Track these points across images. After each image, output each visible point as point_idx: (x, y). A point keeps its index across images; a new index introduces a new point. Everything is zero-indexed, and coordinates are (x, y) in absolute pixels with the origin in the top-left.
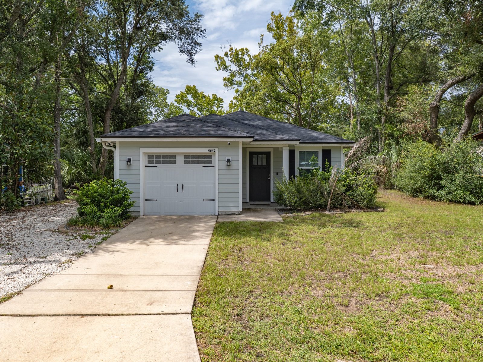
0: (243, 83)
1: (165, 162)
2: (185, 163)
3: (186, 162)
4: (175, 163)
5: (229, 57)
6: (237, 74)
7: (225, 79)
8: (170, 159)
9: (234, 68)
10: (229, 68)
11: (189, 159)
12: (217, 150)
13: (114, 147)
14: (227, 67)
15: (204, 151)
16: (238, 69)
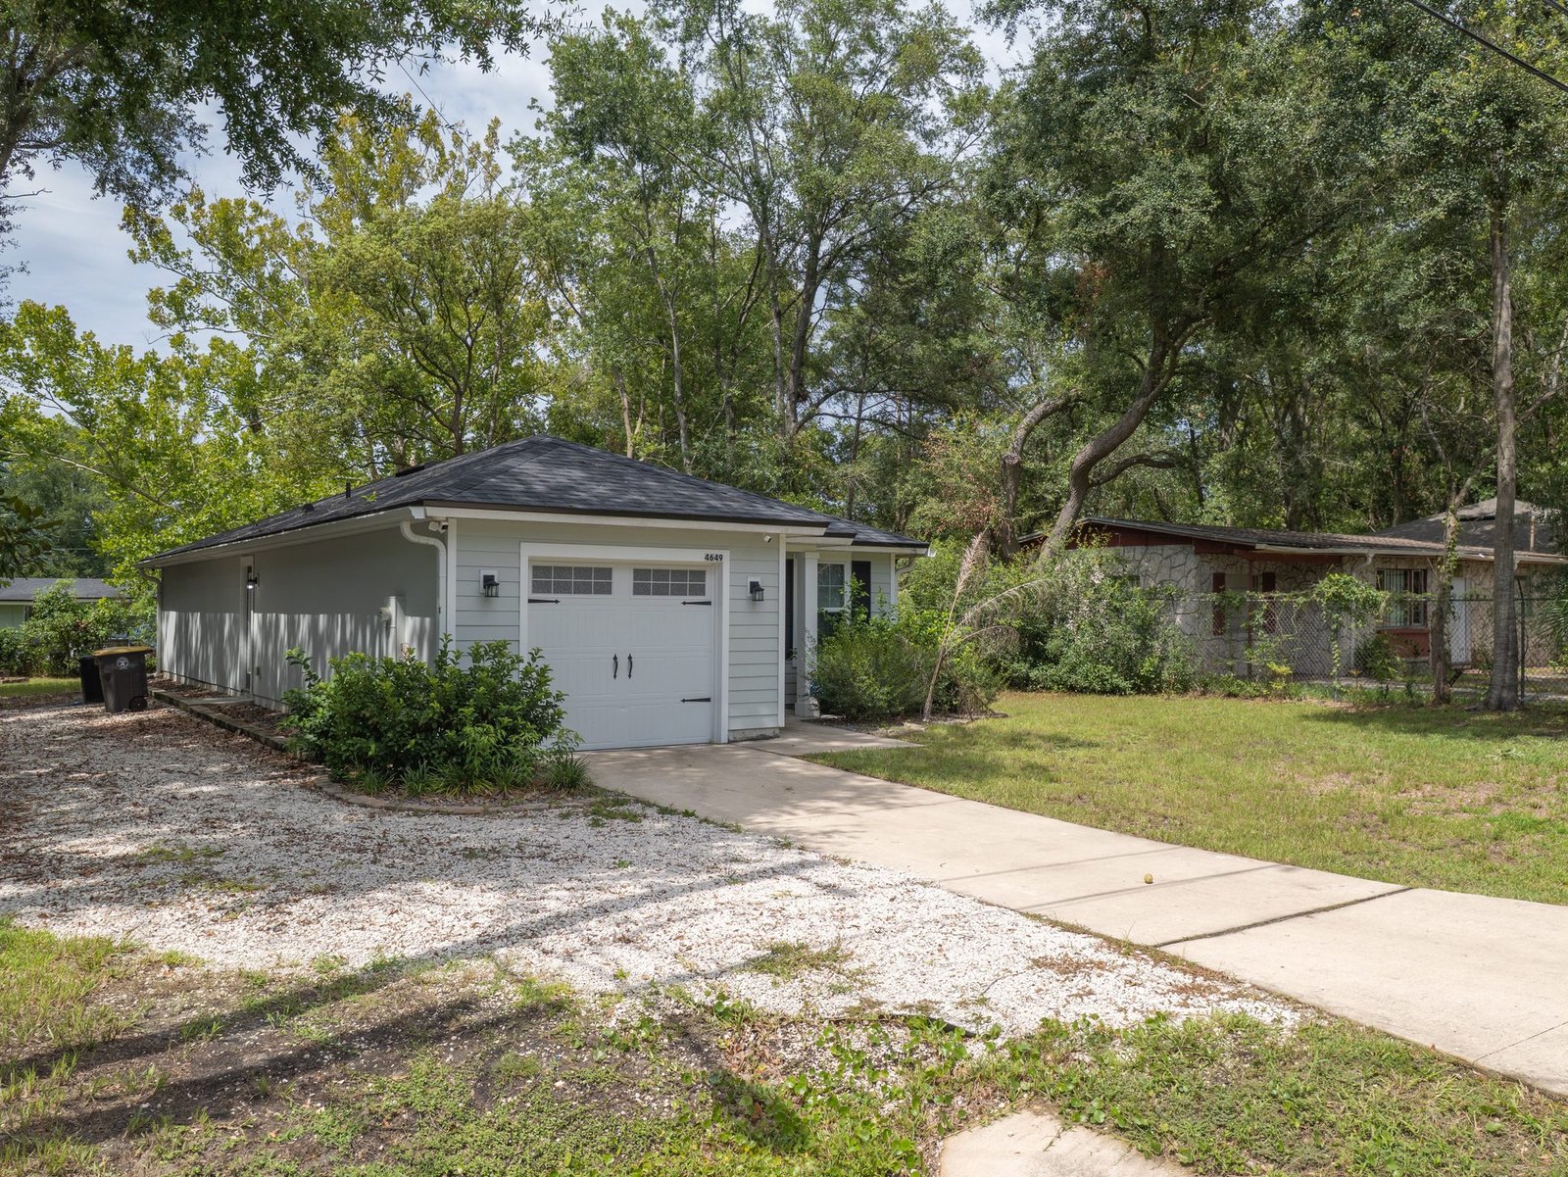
0: (229, 317)
1: (583, 589)
2: (636, 592)
3: (639, 590)
4: (609, 592)
5: (190, 223)
6: (215, 285)
7: (155, 296)
8: (594, 580)
9: (205, 263)
10: (185, 260)
11: (650, 581)
12: (726, 555)
13: (444, 539)
14: (178, 255)
15: (693, 557)
16: (218, 268)
